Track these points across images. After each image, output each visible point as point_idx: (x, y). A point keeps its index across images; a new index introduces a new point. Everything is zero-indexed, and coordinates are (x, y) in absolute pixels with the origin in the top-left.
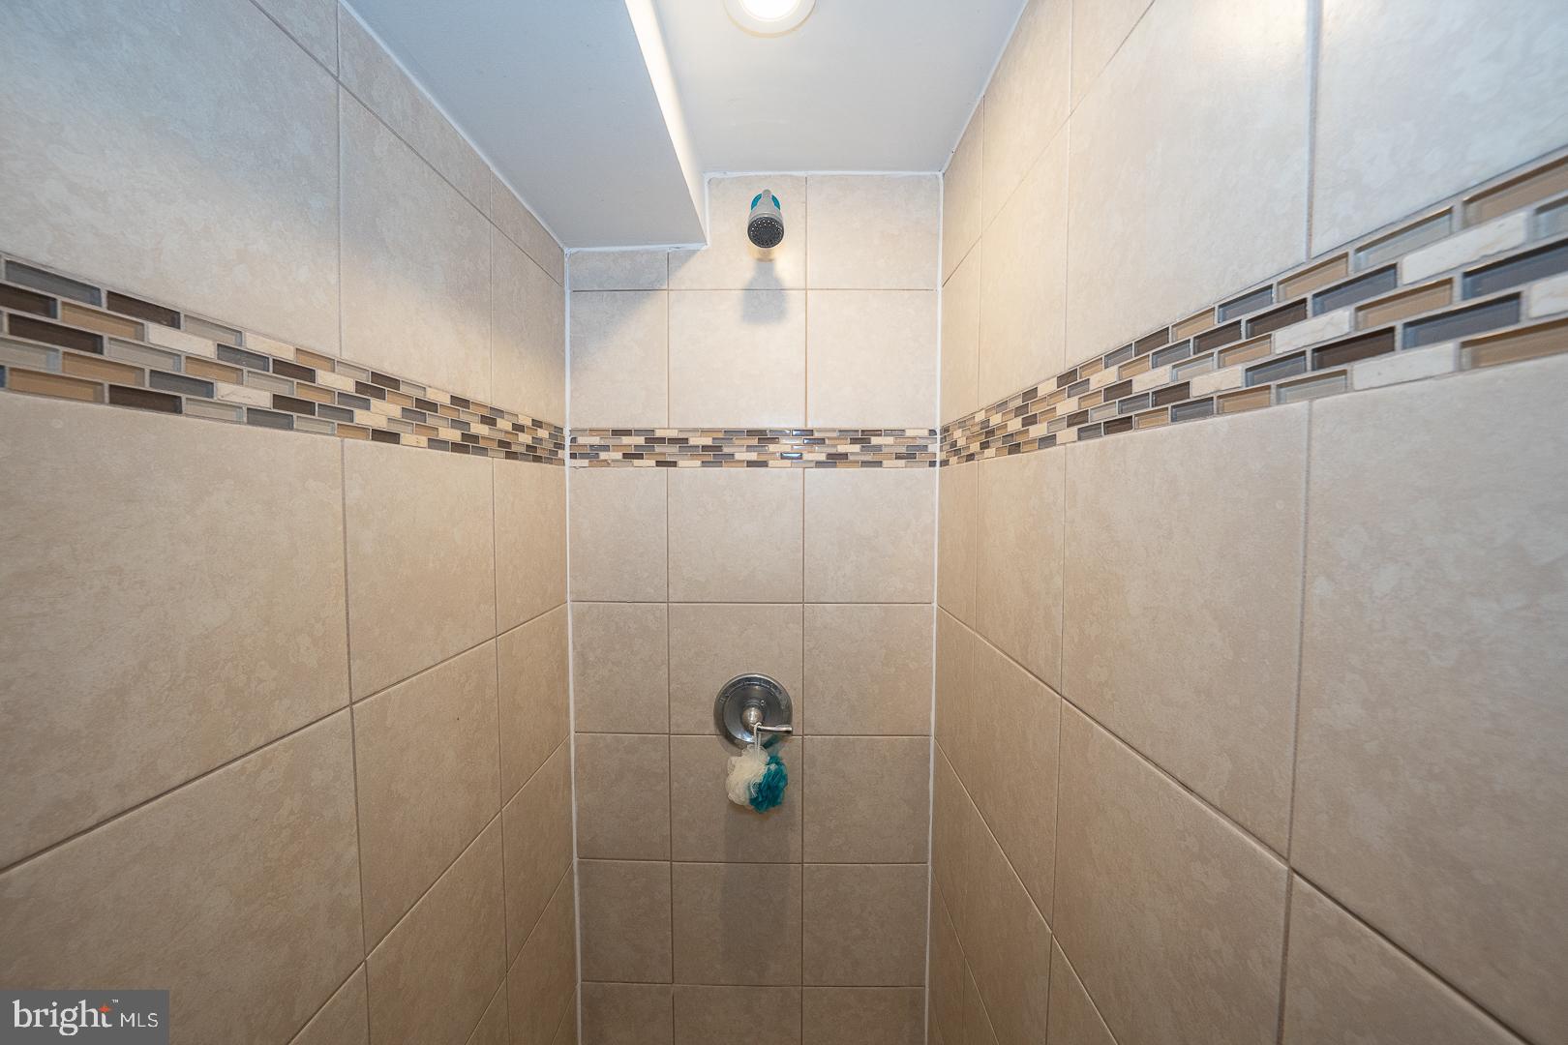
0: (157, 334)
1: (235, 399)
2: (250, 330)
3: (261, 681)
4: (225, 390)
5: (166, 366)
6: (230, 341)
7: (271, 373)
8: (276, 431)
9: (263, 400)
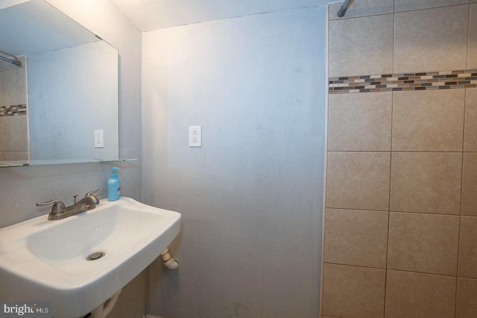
0: (423, 78)
1: (436, 85)
2: (440, 71)
3: (438, 139)
4: (434, 84)
5: (424, 82)
6: (436, 75)
7: (445, 78)
8: (446, 90)
9: (443, 84)
